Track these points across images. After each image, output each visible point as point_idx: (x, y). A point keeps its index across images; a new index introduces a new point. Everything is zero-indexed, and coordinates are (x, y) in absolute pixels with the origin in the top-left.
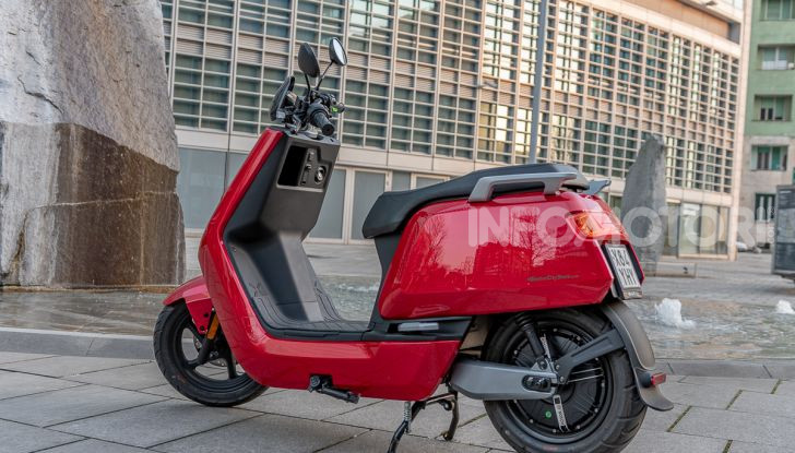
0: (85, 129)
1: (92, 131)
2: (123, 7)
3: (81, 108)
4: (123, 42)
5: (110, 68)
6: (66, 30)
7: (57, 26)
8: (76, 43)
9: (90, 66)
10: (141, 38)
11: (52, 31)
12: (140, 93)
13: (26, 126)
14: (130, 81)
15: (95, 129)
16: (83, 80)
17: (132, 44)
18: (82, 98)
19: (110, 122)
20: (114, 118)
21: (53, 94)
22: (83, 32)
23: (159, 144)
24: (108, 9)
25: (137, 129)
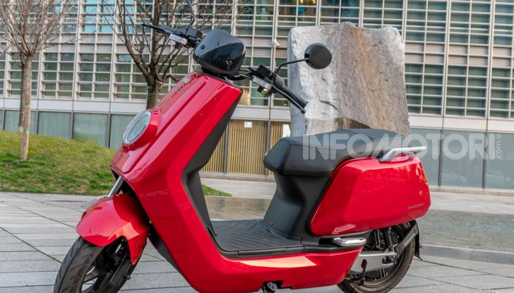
0: (352, 121)
1: (356, 122)
2: (379, 45)
3: (350, 108)
4: (378, 67)
5: (370, 83)
6: (344, 63)
7: (340, 61)
8: (350, 70)
9: (357, 83)
10: (390, 62)
11: (337, 65)
12: (387, 97)
13: (319, 120)
14: (381, 90)
15: (357, 120)
16: (353, 91)
17: (384, 67)
18: (351, 102)
19: (367, 115)
20: (370, 113)
21: (335, 101)
22: (354, 63)
23: (397, 127)
24: (370, 48)
25: (384, 119)
